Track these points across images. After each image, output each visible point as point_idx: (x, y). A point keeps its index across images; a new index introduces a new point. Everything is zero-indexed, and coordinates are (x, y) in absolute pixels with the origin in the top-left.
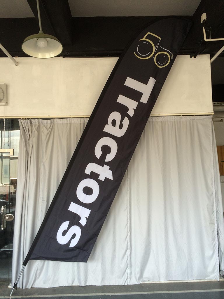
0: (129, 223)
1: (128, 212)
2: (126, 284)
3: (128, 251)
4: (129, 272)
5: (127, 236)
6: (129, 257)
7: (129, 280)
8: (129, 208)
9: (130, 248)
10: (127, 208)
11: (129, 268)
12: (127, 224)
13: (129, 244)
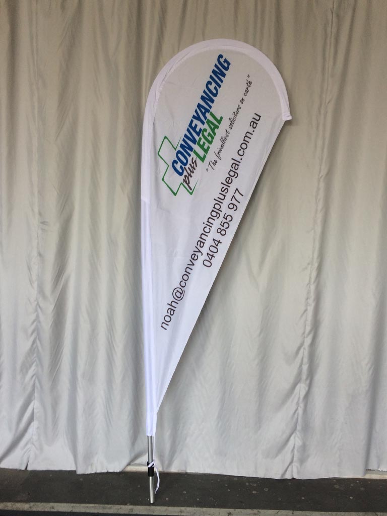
0: (311, 309)
1: (310, 278)
2: (288, 476)
3: (301, 389)
4: (299, 443)
5: (302, 344)
6: (302, 405)
7: (296, 465)
8: (316, 265)
9: (307, 379)
10: (309, 264)
11: (298, 433)
12: (306, 310)
13: (305, 368)
